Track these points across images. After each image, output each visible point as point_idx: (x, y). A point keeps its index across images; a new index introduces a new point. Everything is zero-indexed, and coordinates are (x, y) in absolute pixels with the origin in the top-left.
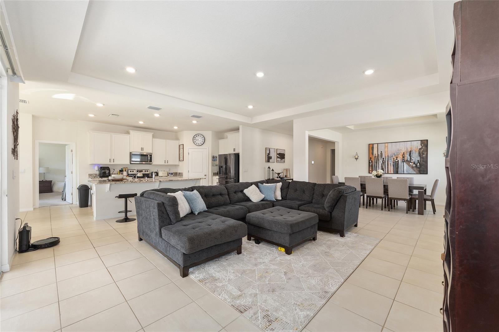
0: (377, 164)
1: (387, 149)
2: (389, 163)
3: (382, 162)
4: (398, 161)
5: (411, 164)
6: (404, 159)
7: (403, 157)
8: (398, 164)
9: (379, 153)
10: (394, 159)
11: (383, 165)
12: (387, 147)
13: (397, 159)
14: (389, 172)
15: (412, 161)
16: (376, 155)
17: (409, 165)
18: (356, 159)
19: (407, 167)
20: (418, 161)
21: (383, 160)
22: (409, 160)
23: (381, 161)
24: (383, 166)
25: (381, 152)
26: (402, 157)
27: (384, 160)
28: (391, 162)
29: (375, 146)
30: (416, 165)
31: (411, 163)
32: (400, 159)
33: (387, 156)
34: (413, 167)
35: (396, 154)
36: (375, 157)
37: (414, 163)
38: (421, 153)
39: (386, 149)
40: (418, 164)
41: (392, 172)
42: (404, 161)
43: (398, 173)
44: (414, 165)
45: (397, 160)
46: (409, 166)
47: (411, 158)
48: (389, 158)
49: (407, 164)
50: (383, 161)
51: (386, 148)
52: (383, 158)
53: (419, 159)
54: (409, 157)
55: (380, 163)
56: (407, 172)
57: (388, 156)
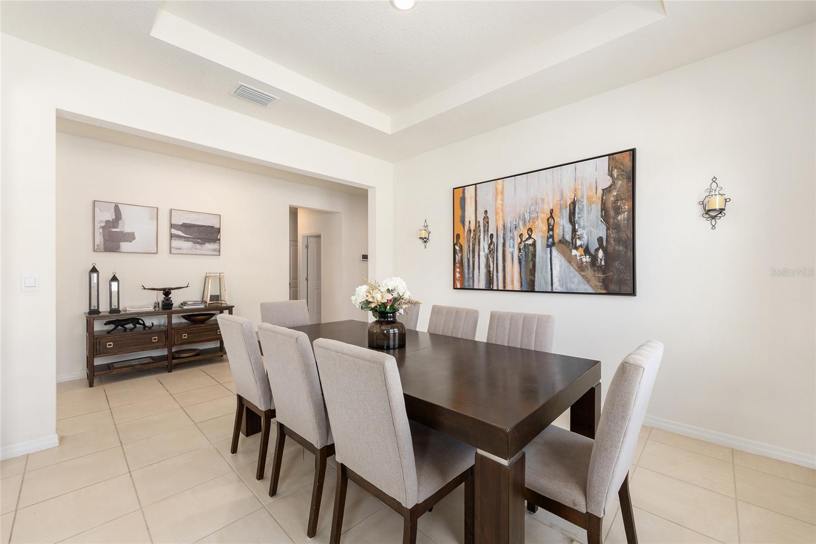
0: (474, 257)
1: (502, 200)
2: (509, 250)
3: (487, 251)
4: (534, 245)
5: (574, 252)
6: (552, 237)
7: (551, 229)
8: (534, 256)
9: (481, 219)
10: (521, 236)
11: (491, 260)
12: (502, 193)
13: (530, 237)
14: (509, 287)
15: (579, 243)
16: (473, 228)
17: (570, 259)
18: (425, 240)
19: (561, 267)
20: (600, 240)
21: (491, 243)
22: (568, 237)
23: (484, 244)
24: (492, 266)
25: (486, 212)
26: (545, 228)
27: (494, 240)
28: (513, 250)
29: (470, 192)
30: (594, 258)
31: (576, 248)
32: (539, 237)
33: (501, 227)
34: (581, 268)
35: (527, 217)
36: (470, 230)
37: (587, 251)
38: (609, 205)
39: (499, 202)
40: (601, 254)
41: (517, 287)
42: (553, 244)
43: (533, 291)
44: (586, 259)
45: (530, 242)
46: (570, 262)
47: (574, 231)
48: (509, 234)
49: (563, 253)
50: (492, 247)
51: (500, 197)
52: (492, 235)
53: (603, 234)
54: (568, 228)
55: (482, 253)
56: (561, 286)
57: (504, 226)
